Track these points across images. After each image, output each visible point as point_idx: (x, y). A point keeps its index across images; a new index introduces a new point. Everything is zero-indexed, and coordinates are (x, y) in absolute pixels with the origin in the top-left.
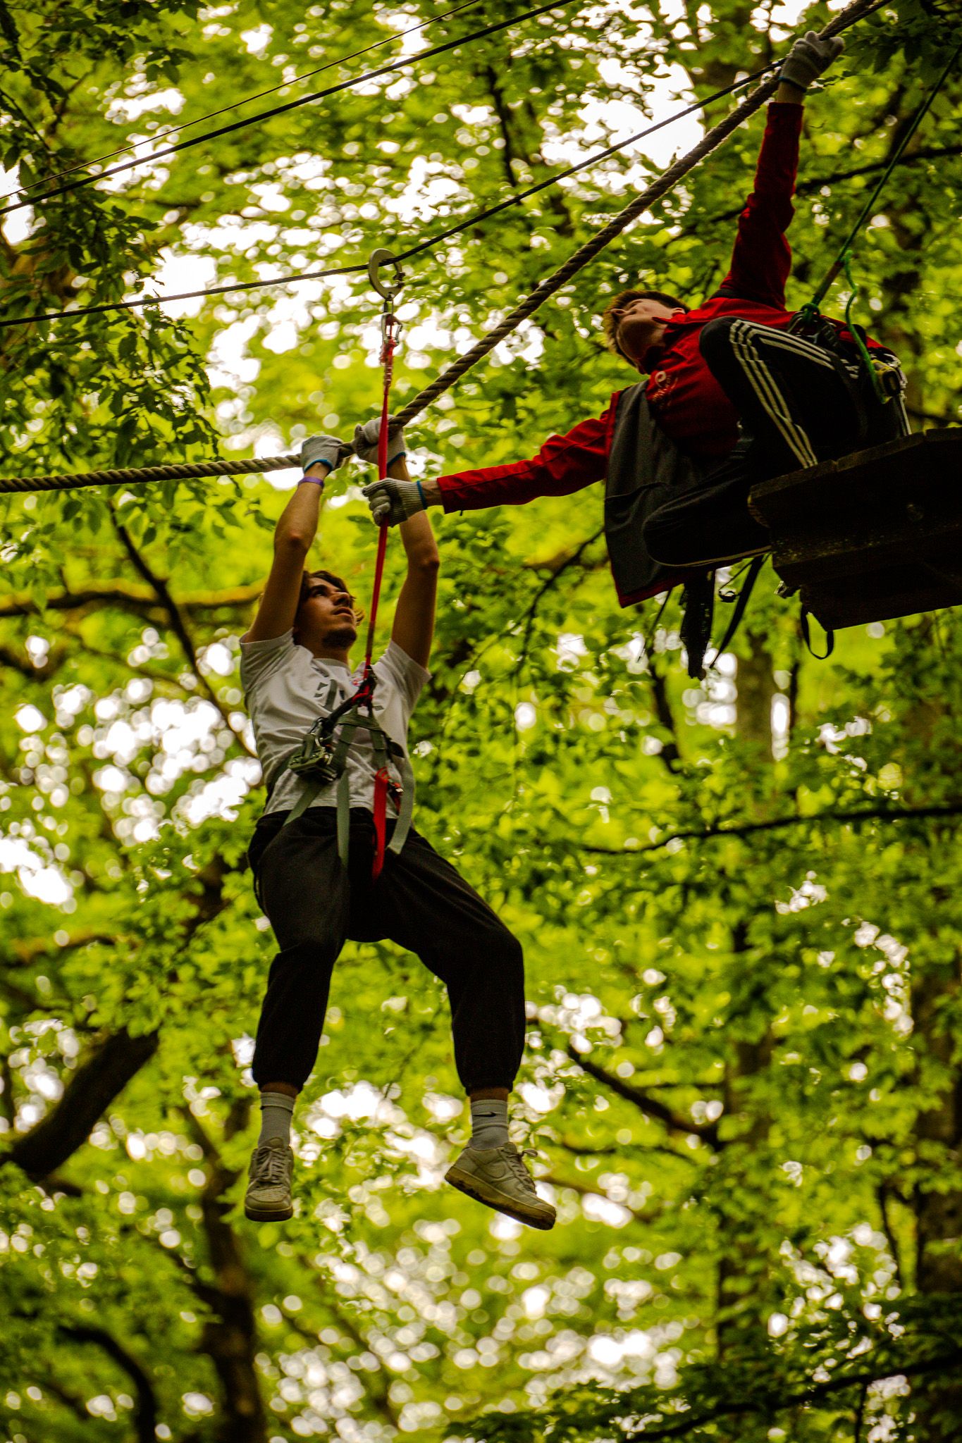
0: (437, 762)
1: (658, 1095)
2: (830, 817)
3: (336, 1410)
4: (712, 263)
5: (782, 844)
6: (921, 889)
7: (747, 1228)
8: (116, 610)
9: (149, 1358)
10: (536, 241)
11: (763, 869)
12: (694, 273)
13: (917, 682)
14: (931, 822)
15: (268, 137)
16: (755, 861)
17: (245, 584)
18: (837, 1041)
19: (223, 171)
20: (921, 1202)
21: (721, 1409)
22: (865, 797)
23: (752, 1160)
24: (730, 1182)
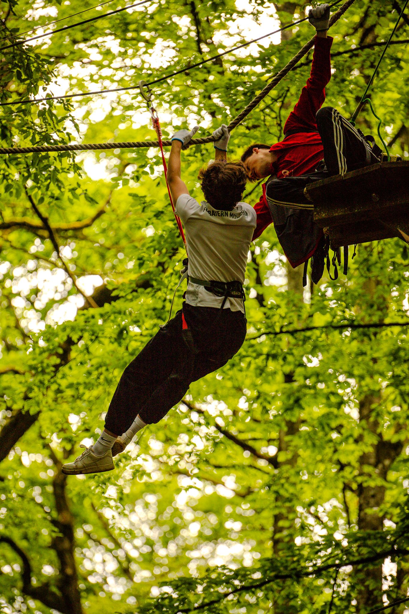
0: (165, 300)
1: (251, 443)
2: (330, 327)
3: (107, 573)
4: (286, 89)
5: (309, 338)
6: (367, 358)
7: (289, 500)
8: (24, 230)
9: (29, 550)
10: (211, 78)
11: (300, 349)
12: (279, 93)
13: (369, 270)
14: (372, 330)
15: (97, 29)
16: (296, 345)
17: (79, 220)
18: (329, 422)
19: (75, 42)
20: (361, 490)
21: (277, 577)
22: (345, 319)
23: (292, 471)
24: (283, 481)
